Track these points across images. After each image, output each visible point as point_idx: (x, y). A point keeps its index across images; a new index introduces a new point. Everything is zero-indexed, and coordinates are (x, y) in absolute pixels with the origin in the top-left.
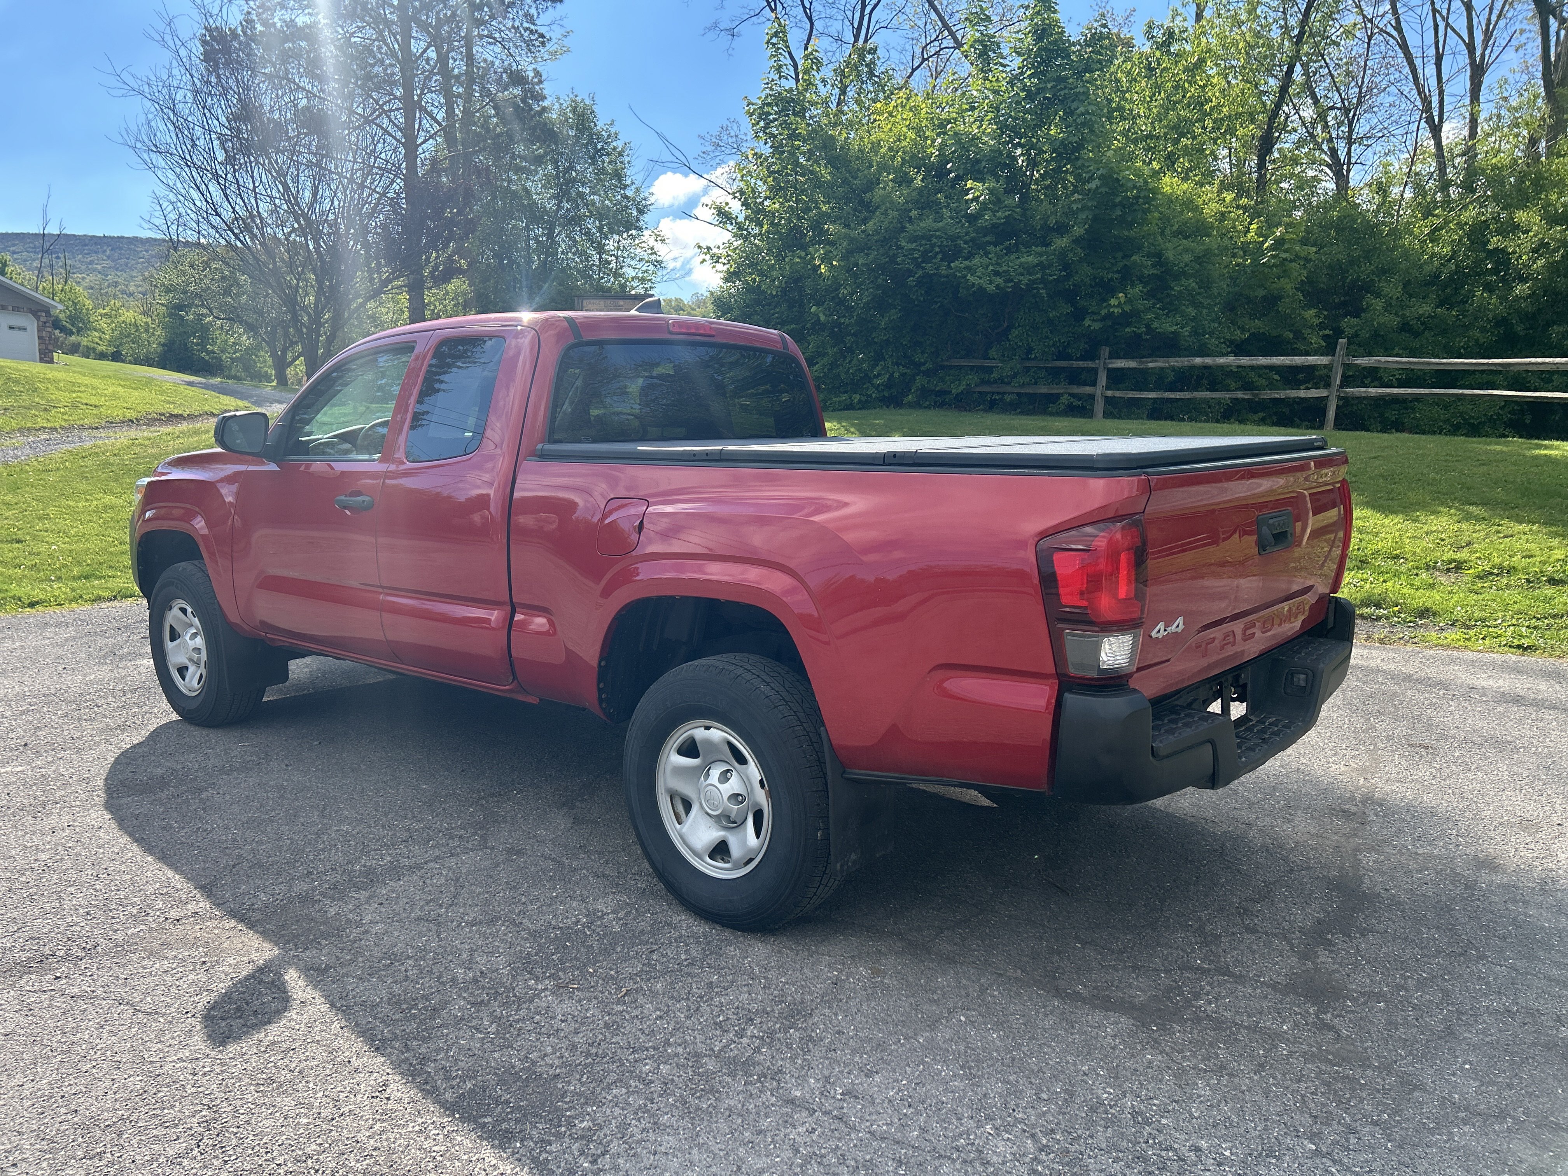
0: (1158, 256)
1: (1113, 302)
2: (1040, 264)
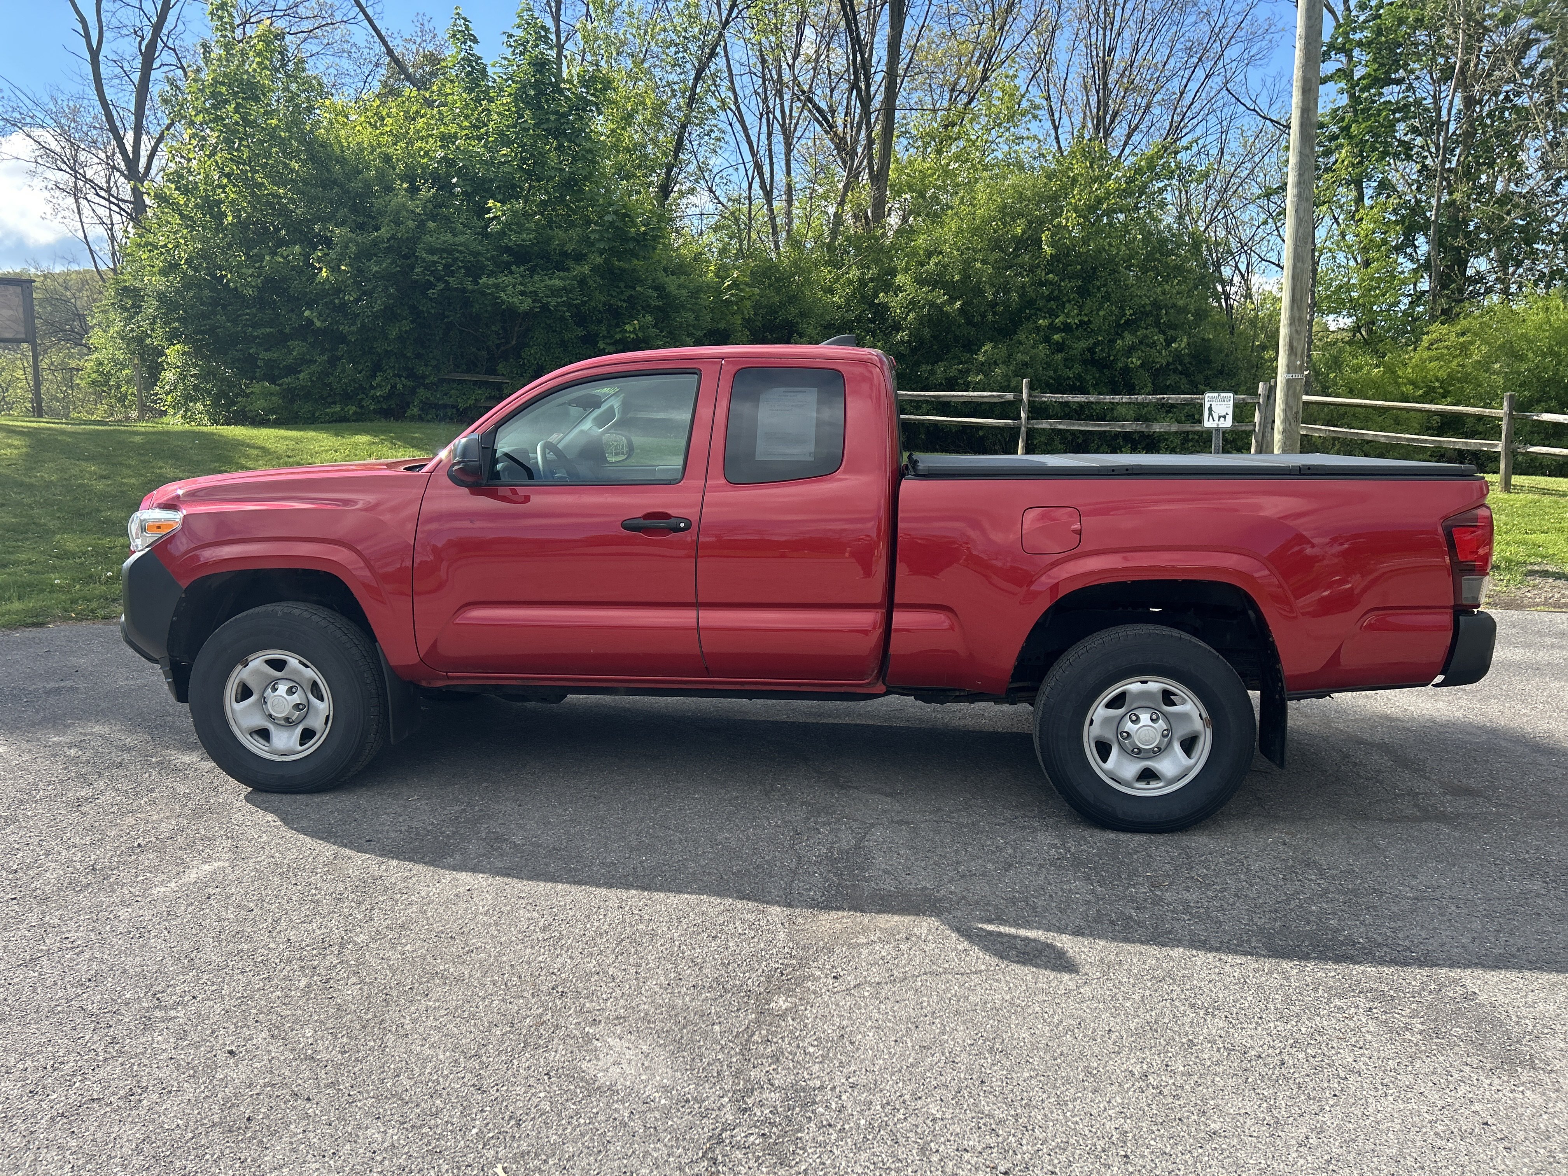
0: (660, 288)
1: (628, 328)
2: (565, 289)
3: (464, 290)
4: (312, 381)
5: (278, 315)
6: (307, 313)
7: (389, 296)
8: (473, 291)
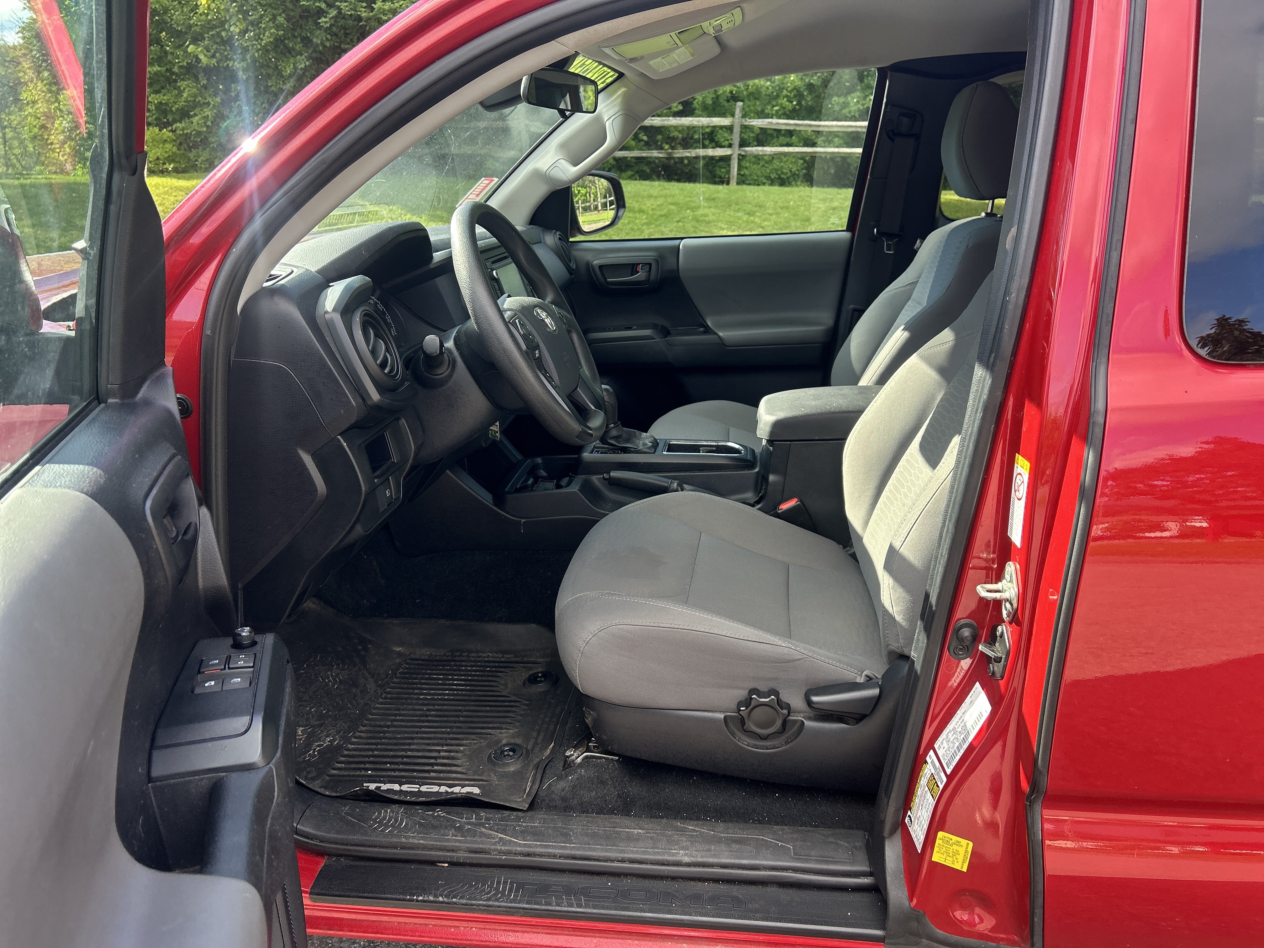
3: (360, 19)
4: (208, 127)
5: (166, 52)
6: (191, 48)
7: (278, 27)
8: (369, 19)
